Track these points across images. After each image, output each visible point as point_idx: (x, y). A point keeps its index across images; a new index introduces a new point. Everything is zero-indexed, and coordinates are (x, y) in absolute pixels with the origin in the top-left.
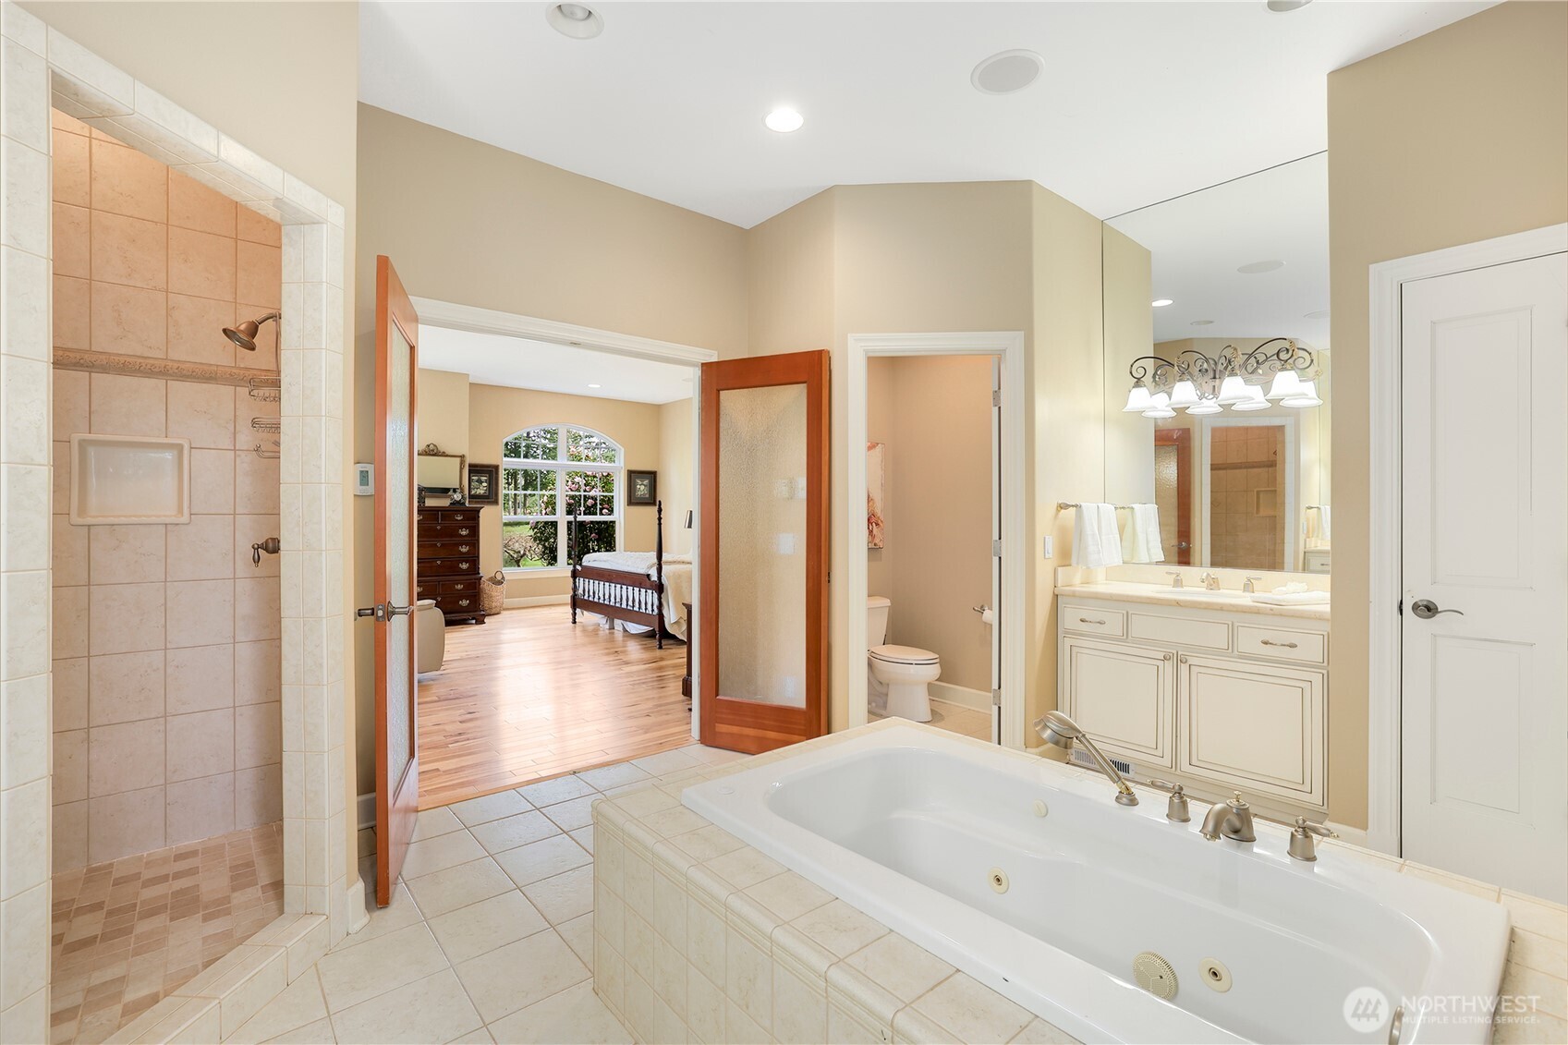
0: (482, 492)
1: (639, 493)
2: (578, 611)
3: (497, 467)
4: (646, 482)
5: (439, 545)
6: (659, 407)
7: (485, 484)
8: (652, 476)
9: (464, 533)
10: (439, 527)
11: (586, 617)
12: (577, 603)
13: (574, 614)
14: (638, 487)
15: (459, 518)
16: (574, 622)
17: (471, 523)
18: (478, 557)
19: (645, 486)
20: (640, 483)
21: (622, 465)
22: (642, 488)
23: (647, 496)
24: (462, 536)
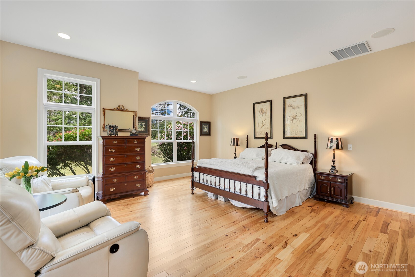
0: (143, 130)
1: (204, 131)
2: (194, 188)
3: (149, 119)
4: (207, 126)
5: (125, 156)
6: (211, 95)
7: (144, 126)
8: (209, 124)
9: (138, 149)
10: (125, 147)
11: (198, 191)
12: (194, 184)
13: (193, 189)
14: (204, 128)
15: (135, 142)
16: (193, 193)
17: (141, 145)
18: (145, 162)
19: (206, 128)
20: (205, 126)
21: (198, 119)
22: (205, 129)
23: (207, 132)
24: (137, 151)
